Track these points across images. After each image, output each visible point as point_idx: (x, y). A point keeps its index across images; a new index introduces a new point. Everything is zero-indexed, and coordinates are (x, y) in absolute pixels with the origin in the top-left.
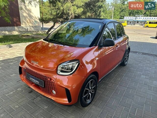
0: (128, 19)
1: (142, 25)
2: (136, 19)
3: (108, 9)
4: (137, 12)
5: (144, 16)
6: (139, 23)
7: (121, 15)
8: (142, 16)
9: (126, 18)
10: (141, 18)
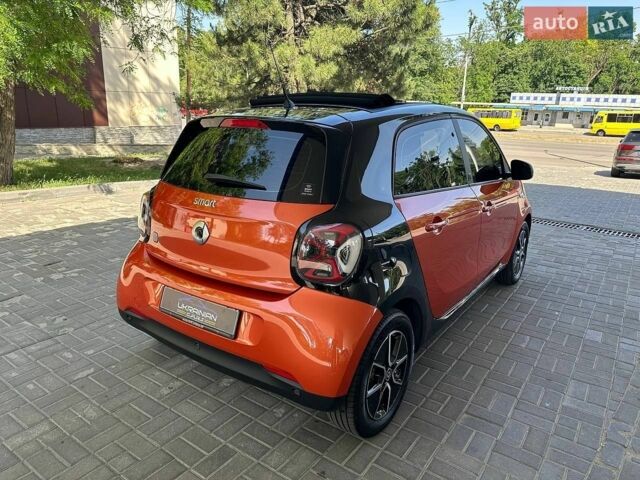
0: (528, 102)
1: (583, 127)
2: (557, 103)
3: (447, 63)
4: (563, 74)
5: (591, 92)
6: (571, 116)
7: (499, 85)
8: (584, 92)
9: (518, 98)
10: (579, 99)
